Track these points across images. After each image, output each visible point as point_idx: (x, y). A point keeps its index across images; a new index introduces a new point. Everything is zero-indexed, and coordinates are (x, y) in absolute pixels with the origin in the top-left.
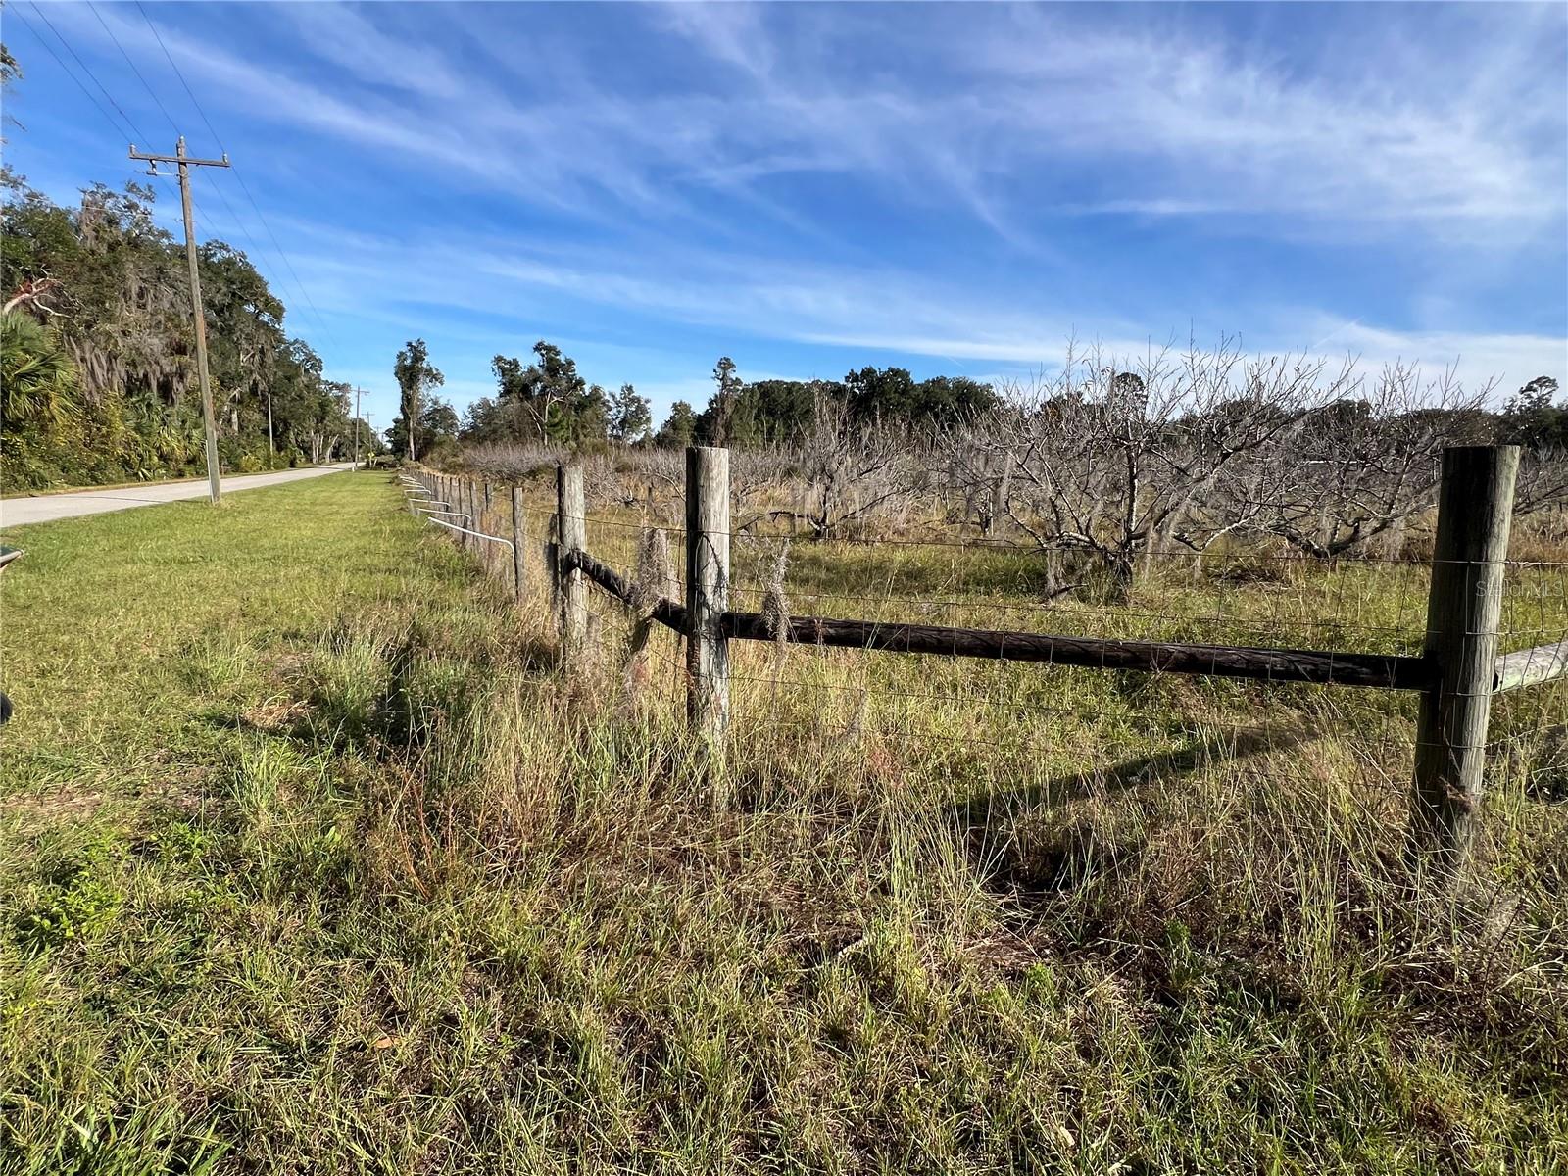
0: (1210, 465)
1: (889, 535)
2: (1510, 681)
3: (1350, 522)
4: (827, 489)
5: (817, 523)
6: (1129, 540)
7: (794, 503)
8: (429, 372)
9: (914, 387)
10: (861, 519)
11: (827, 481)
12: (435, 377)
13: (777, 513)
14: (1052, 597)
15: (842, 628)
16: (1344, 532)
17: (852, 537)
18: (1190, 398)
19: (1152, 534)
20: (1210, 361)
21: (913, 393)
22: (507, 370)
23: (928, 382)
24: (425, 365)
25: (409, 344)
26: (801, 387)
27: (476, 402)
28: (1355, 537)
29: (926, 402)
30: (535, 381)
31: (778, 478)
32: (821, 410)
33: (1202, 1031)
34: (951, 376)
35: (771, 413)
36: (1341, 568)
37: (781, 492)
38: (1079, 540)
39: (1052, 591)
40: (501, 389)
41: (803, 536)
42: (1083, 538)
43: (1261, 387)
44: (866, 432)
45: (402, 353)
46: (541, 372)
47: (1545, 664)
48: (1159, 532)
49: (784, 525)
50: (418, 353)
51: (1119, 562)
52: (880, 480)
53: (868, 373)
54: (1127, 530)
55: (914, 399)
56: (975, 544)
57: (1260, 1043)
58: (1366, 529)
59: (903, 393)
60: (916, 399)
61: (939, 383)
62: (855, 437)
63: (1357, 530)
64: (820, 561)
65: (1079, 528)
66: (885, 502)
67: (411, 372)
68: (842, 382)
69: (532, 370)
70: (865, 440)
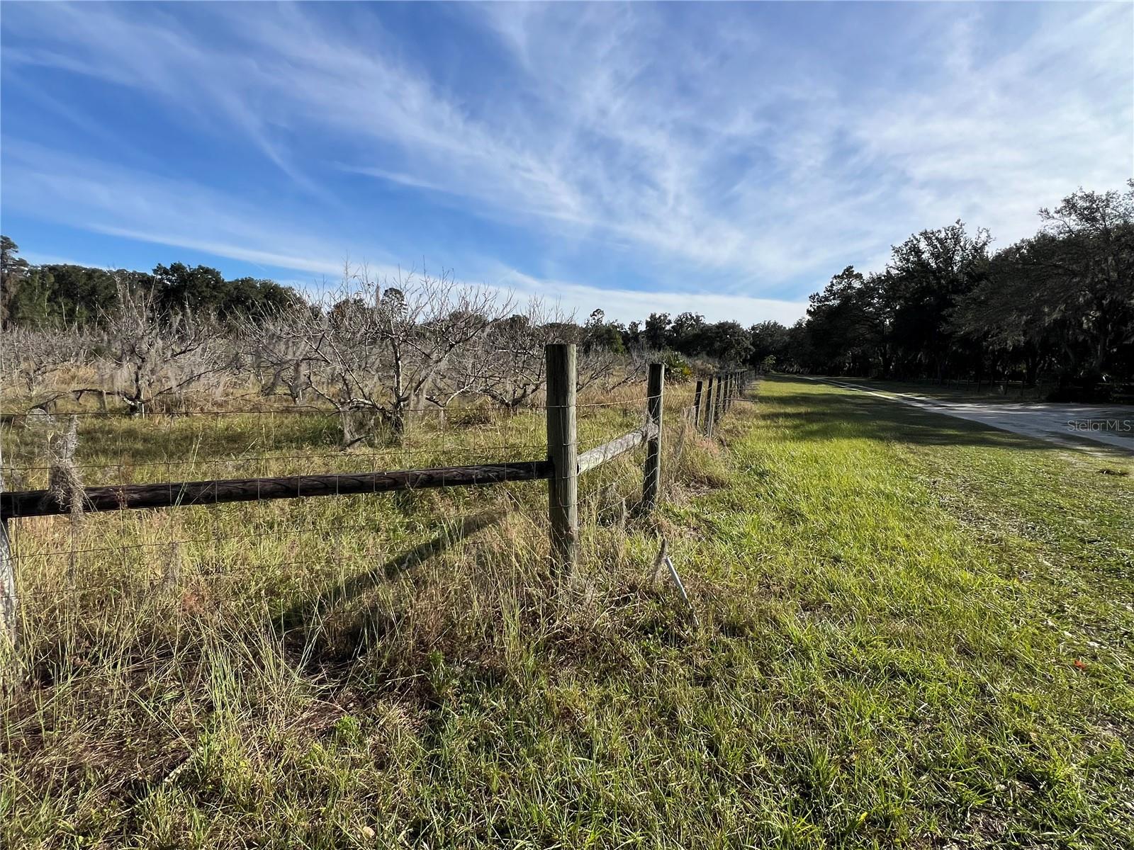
0: (443, 352)
1: (209, 407)
2: (584, 468)
3: (521, 386)
4: (139, 368)
5: (131, 399)
6: (399, 402)
7: (102, 382)
9: (225, 284)
10: (179, 394)
11: (139, 362)
13: (81, 392)
14: (349, 446)
15: (147, 492)
16: (519, 392)
17: (170, 409)
18: (428, 308)
19: (413, 397)
20: (437, 284)
21: (225, 289)
23: (237, 280)
26: (103, 274)
28: (524, 395)
29: (237, 296)
31: (82, 358)
32: (124, 297)
33: (453, 716)
34: (259, 278)
35: (70, 295)
36: (520, 413)
37: (87, 372)
38: (365, 404)
39: (349, 442)
41: (115, 412)
42: (367, 402)
43: (467, 304)
44: (176, 320)
47: (597, 456)
48: (417, 396)
49: (92, 404)
51: (394, 418)
52: (195, 359)
53: (177, 268)
54: (398, 396)
55: (226, 294)
56: (287, 410)
57: (485, 709)
58: (529, 391)
59: (214, 288)
60: (228, 294)
61: (247, 282)
62: (164, 322)
63: (525, 391)
64: (136, 433)
65: (364, 395)
66: (201, 379)
68: (151, 273)
70: (175, 325)
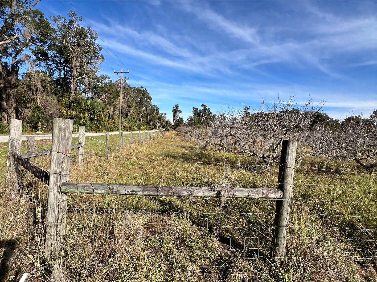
8: (179, 111)
12: (180, 112)
22: (195, 110)
24: (178, 109)
25: (176, 105)
27: (188, 117)
30: (201, 113)
40: (193, 114)
45: (174, 107)
46: (202, 111)
50: (177, 107)
67: (175, 111)
69: (200, 110)
